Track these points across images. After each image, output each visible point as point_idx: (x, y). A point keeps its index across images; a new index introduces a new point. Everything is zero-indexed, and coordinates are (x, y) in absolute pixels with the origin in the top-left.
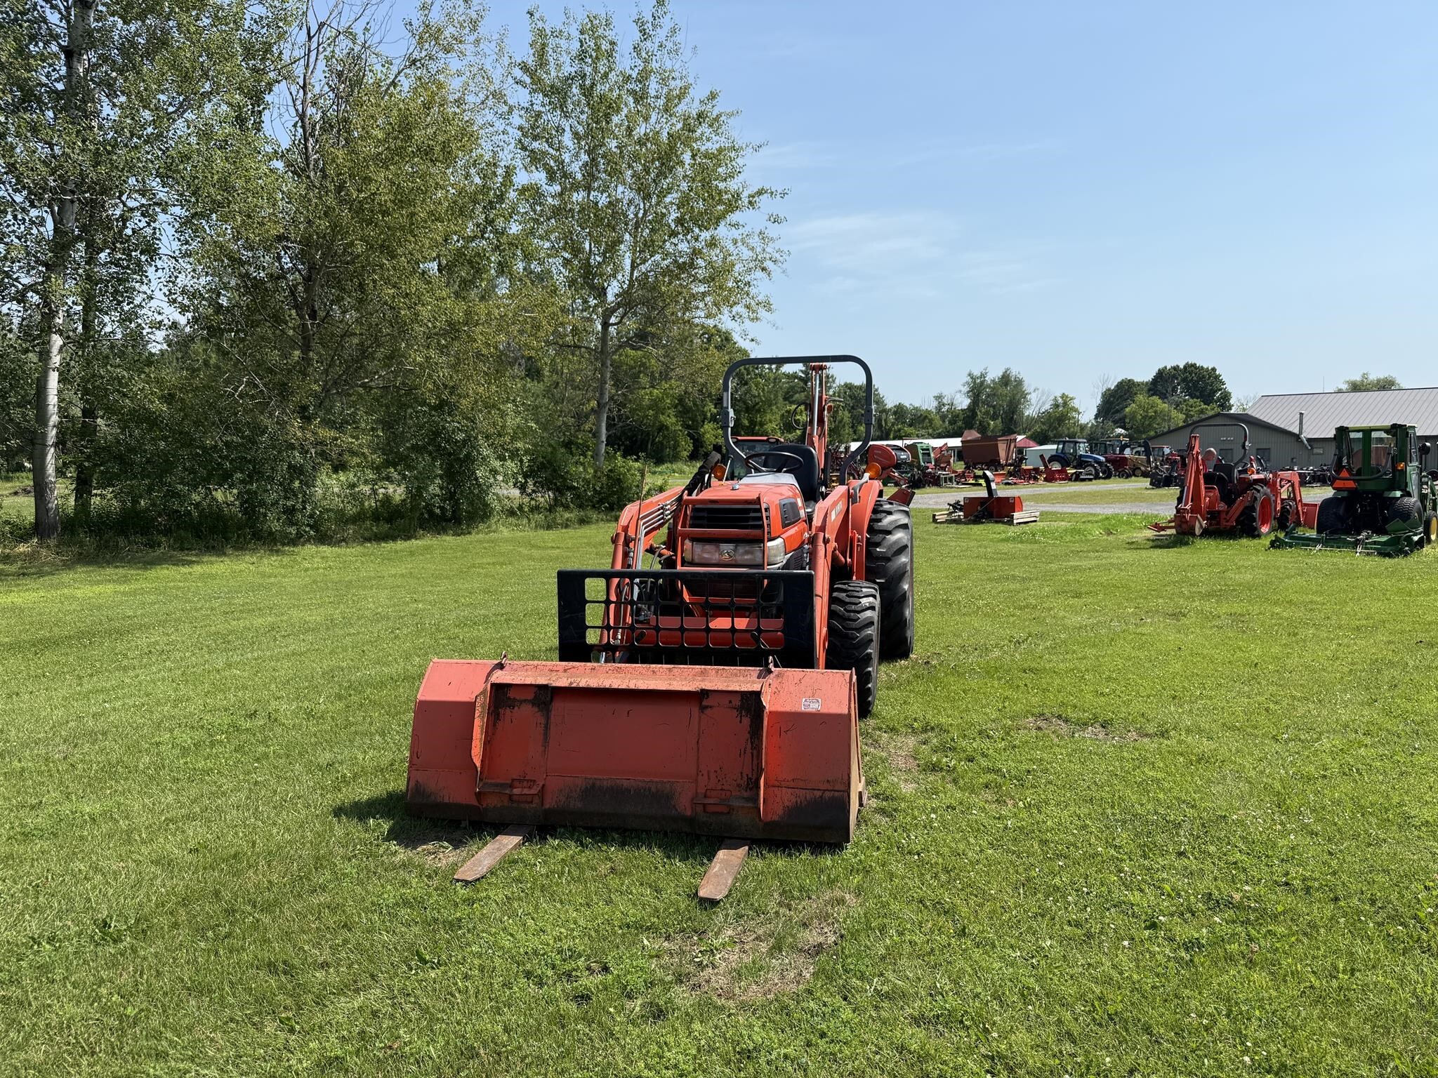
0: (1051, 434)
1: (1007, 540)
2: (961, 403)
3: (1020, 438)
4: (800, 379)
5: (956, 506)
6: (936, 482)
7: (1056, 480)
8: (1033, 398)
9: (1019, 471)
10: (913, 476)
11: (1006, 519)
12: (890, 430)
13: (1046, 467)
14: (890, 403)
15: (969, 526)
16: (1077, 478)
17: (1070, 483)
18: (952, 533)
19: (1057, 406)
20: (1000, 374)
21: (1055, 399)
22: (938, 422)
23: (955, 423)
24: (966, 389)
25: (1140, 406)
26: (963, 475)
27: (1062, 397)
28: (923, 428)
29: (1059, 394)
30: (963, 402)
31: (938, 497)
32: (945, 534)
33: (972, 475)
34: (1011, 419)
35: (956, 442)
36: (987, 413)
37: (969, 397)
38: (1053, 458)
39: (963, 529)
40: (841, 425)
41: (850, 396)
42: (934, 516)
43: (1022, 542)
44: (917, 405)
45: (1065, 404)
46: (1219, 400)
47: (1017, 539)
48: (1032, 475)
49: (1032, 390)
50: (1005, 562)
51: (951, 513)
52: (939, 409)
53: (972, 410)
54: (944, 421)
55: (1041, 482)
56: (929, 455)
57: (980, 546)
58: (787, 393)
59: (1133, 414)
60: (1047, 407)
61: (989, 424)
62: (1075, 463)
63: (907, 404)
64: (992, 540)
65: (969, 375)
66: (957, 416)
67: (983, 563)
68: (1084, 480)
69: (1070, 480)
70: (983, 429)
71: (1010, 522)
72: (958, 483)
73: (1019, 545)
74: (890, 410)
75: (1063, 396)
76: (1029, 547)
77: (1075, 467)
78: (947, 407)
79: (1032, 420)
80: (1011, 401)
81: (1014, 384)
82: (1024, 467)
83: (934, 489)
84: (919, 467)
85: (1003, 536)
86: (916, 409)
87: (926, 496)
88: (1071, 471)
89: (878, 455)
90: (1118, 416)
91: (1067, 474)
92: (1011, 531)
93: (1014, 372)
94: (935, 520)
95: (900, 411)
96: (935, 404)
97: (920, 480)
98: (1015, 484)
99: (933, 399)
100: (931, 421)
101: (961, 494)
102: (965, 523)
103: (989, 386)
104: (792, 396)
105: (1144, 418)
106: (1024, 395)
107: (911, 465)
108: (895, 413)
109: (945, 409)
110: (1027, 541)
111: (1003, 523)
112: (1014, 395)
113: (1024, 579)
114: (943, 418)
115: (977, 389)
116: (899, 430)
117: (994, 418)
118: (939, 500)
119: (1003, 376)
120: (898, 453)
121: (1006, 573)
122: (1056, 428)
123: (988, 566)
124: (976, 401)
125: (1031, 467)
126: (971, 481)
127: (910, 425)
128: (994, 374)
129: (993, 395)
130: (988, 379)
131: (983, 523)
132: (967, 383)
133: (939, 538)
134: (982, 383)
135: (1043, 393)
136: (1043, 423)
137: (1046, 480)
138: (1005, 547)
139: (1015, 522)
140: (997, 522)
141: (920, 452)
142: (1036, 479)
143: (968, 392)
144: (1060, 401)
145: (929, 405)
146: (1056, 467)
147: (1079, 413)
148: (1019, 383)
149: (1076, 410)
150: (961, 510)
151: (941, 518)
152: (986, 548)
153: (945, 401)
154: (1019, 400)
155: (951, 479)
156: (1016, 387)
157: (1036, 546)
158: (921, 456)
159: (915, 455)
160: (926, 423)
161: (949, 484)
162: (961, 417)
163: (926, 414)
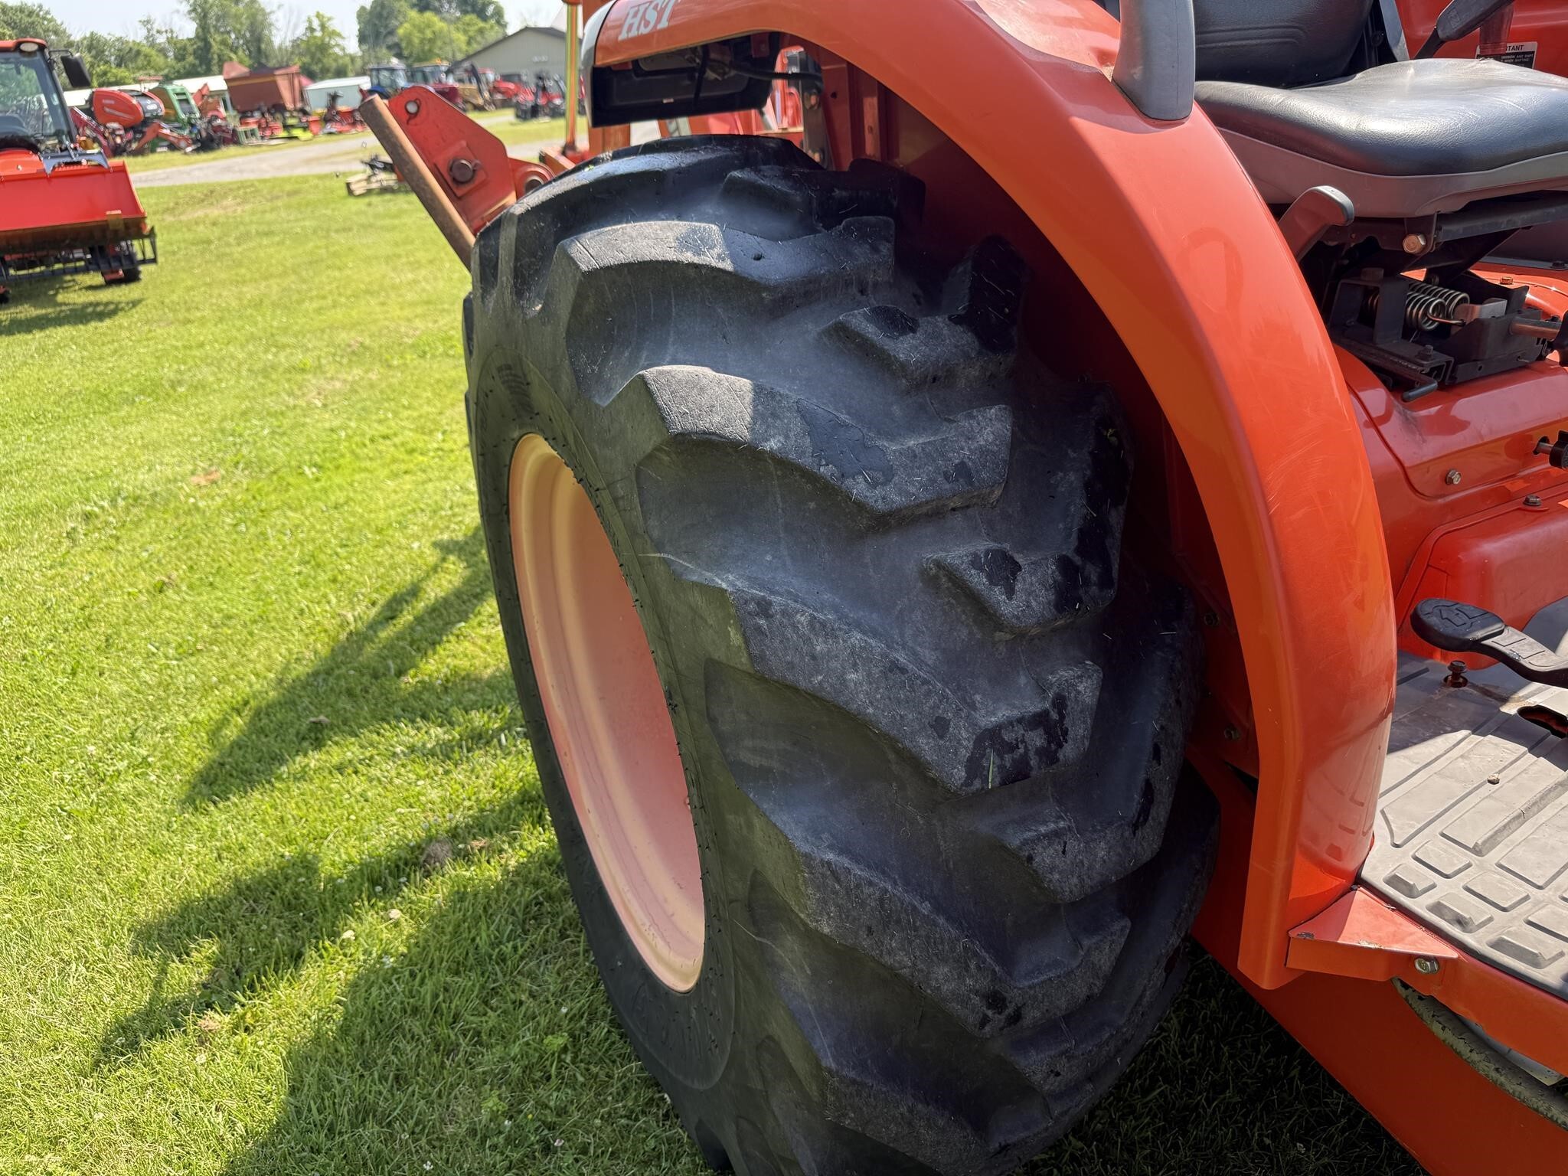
2: (184, 29)
6: (231, 138)
14: (77, 33)
19: (311, 29)
21: (310, 21)
22: (157, 58)
24: (185, 7)
25: (414, 26)
29: (312, 14)
30: (187, 29)
35: (216, 83)
37: (193, 19)
45: (323, 27)
46: (492, 16)
51: (370, 178)
52: (152, 39)
54: (166, 57)
59: (408, 38)
60: (300, 31)
66: (184, 48)
75: (318, 16)
78: (163, 36)
80: (252, 24)
89: (110, 106)
90: (390, 40)
96: (143, 32)
99: (139, 25)
100: (147, 56)
103: (215, 4)
105: (422, 41)
106: (266, 15)
108: (90, 48)
109: (161, 39)
112: (254, 15)
114: (163, 52)
116: (105, 73)
120: (142, 102)
122: (320, 60)
124: (203, 28)
127: (119, 65)
129: (224, 16)
136: (302, 54)
143: (190, 12)
144: (316, 24)
145: (136, 35)
147: (343, 38)
149: (338, 35)
151: (357, 188)
153: (158, 27)
154: (261, 22)
158: (177, 105)
159: (168, 104)
160: (140, 61)
161: (254, 141)
162: (190, 49)
163: (136, 48)
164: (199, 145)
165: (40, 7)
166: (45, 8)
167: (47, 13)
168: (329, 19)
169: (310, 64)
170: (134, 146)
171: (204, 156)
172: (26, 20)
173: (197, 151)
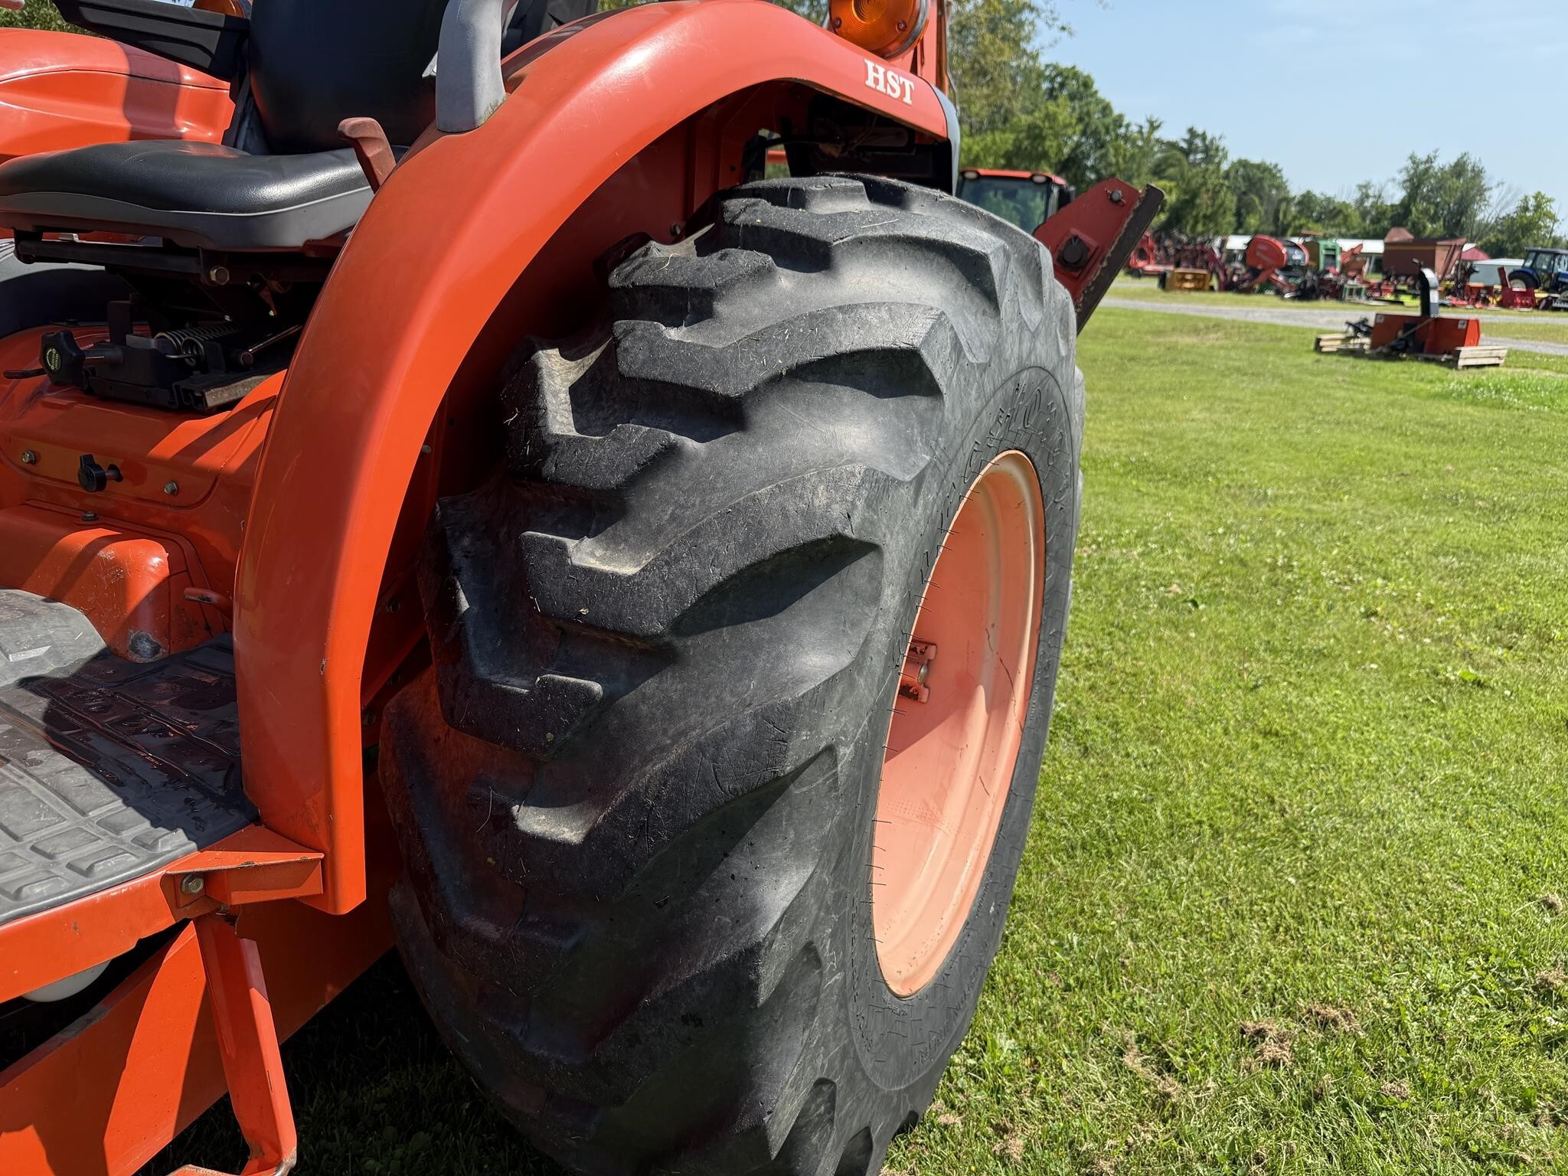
0: (1509, 247)
1: (1445, 396)
2: (1392, 196)
3: (1467, 247)
4: (1181, 149)
5: (1359, 328)
6: (1335, 292)
7: (1515, 305)
8: (1494, 196)
9: (1463, 288)
10: (1305, 282)
11: (1444, 357)
12: (1289, 225)
13: (1504, 284)
14: (1296, 190)
15: (1378, 364)
16: (1548, 306)
17: (1536, 312)
18: (1343, 374)
19: (1526, 209)
20: (1453, 161)
21: (1526, 199)
22: (1355, 219)
23: (1378, 222)
24: (1404, 176)
26: (1378, 288)
27: (1536, 198)
28: (1333, 226)
29: (1531, 193)
30: (1395, 195)
31: (1335, 315)
32: (1331, 373)
33: (1392, 289)
34: (1457, 224)
35: (1376, 247)
36: (1426, 212)
37: (1405, 188)
38: (1517, 274)
39: (1365, 367)
40: (1222, 210)
41: (1243, 178)
42: (1318, 340)
43: (1474, 403)
44: (1330, 194)
45: (1538, 207)
47: (1469, 396)
48: (1480, 296)
49: (1494, 184)
50: (1444, 450)
51: (1348, 339)
52: (1361, 201)
53: (1406, 206)
54: (1364, 219)
55: (1492, 307)
56: (1334, 257)
57: (1392, 404)
58: (1158, 166)
60: (1511, 210)
61: (1425, 227)
62: (1547, 285)
63: (1317, 192)
64: (1416, 394)
65: (1411, 158)
66: (1384, 213)
67: (1395, 446)
68: (1557, 309)
69: (1537, 307)
70: (1416, 230)
71: (1452, 364)
72: (1368, 298)
73: (1470, 409)
74: (1294, 198)
75: (1538, 197)
76: (1490, 414)
77: (1546, 290)
78: (1371, 200)
79: (1487, 228)
80: (1462, 199)
81: (1470, 174)
82: (1472, 284)
83: (1332, 303)
84: (1316, 271)
85: (1438, 388)
86: (1329, 200)
87: (1317, 311)
88: (1540, 295)
89: (1261, 251)
91: (1533, 299)
92: (1454, 379)
93: (1473, 159)
94: (1318, 348)
95: (1306, 202)
96: (1357, 195)
97: (1313, 289)
98: (1454, 306)
99: (1354, 187)
100: (1346, 217)
101: (1370, 311)
102: (1371, 358)
103: (1435, 176)
104: (1164, 170)
106: (1481, 191)
107: (1304, 269)
108: (1300, 203)
109: (1368, 204)
110: (1484, 403)
111: (1440, 363)
112: (1468, 190)
113: (1495, 510)
114: (1364, 214)
115: (1418, 179)
116: (1301, 227)
117: (1433, 219)
118: (1335, 319)
119: (1457, 164)
120: (1291, 251)
121: (1452, 481)
122: (1518, 239)
123: (1407, 456)
124: (1413, 196)
125: (1481, 285)
126: (1389, 297)
127: (1317, 221)
128: (1445, 160)
129: (1440, 187)
130: (1437, 165)
131: (1402, 360)
132: (1407, 169)
133: (1319, 379)
134: (1427, 170)
135: (1509, 190)
136: (1501, 232)
137: (1501, 304)
138: (1443, 411)
139: (1461, 363)
140: (1427, 360)
141: (1323, 252)
142: (1486, 302)
143: (1405, 182)
144: (1532, 202)
145: (1348, 196)
146: (1518, 287)
147: (1555, 221)
148: (1478, 174)
149: (1554, 219)
150: (1367, 334)
151: (1328, 345)
152: (1403, 408)
153: (1371, 192)
154: (1474, 197)
155: (1359, 292)
156: (1473, 178)
157: (1503, 415)
158: (1322, 259)
159: (1315, 257)
160: (1339, 219)
161: (1356, 298)
162: (1389, 214)
163: (1338, 208)
164: (1299, 293)
165: (1276, 166)
166: (1279, 167)
167: (1280, 171)
168: (1549, 201)
169: (1503, 242)
170: (1245, 285)
171: (1297, 304)
172: (1259, 175)
173: (1293, 298)
